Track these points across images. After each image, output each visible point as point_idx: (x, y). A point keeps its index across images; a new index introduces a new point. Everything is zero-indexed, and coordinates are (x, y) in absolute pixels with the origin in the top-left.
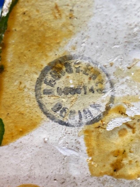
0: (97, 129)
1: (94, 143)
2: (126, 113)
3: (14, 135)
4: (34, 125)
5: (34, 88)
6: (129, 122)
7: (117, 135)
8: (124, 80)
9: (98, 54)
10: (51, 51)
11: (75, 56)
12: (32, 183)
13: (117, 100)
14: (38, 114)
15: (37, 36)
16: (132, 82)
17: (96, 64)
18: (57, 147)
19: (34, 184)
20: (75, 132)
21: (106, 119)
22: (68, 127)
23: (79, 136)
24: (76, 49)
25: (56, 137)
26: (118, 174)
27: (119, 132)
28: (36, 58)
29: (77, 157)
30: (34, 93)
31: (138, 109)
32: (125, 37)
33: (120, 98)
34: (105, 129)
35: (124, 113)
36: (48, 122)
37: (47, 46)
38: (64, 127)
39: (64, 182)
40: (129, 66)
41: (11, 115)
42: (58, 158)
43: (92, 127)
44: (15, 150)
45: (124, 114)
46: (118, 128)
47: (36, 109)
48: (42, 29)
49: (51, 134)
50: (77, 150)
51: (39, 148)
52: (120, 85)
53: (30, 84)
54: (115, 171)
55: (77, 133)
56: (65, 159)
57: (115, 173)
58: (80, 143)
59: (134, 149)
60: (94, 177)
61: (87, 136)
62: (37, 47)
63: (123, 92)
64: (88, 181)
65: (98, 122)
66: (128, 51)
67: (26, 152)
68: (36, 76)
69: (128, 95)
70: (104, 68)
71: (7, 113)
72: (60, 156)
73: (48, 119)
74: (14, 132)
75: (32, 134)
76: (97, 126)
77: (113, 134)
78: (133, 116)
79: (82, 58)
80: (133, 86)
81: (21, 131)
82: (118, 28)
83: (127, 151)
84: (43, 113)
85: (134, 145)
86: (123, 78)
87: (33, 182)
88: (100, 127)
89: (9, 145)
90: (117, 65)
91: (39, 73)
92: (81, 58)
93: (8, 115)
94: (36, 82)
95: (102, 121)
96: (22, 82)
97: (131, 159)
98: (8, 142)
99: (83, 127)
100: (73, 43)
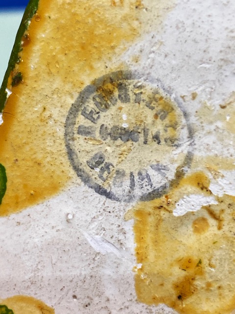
0: (157, 212)
1: (149, 237)
2: (210, 189)
3: (20, 200)
4: (54, 188)
5: (64, 120)
6: (213, 205)
7: (191, 229)
8: (213, 127)
9: (174, 75)
10: (100, 58)
11: (136, 73)
12: (35, 297)
13: (197, 162)
14: (63, 169)
15: (81, 32)
16: (226, 133)
17: (169, 91)
18: (86, 235)
19: (39, 299)
20: (120, 210)
21: (175, 193)
22: (110, 200)
23: (125, 220)
24: (139, 62)
25: (87, 215)
26: (184, 306)
27: (194, 223)
28: (76, 69)
29: (118, 259)
30: (63, 130)
31: (230, 184)
32: (221, 51)
33: (202, 159)
34: (170, 212)
35: (206, 188)
36: (78, 186)
37: (94, 50)
38: (103, 198)
39: (89, 304)
40: (223, 104)
41: (20, 163)
42: (85, 254)
43: (149, 206)
44: (16, 228)
45: (205, 190)
46: (193, 213)
47: (63, 159)
48: (90, 20)
49: (79, 208)
50: (119, 246)
51: (57, 231)
52: (205, 135)
53: (59, 113)
54: (180, 297)
55: (122, 214)
56: (96, 259)
57: (179, 302)
58: (125, 233)
59: (218, 262)
60: (141, 304)
61: (140, 221)
62: (80, 49)
63: (207, 149)
64: (130, 309)
65: (160, 197)
66: (223, 77)
67: (34, 235)
68: (71, 101)
69: (216, 155)
70: (181, 100)
71: (15, 159)
72: (89, 252)
73: (79, 180)
74: (21, 194)
75: (49, 204)
76: (158, 205)
77: (182, 224)
78: (220, 195)
79: (147, 79)
80: (227, 141)
81: (32, 194)
82: (211, 33)
83: (205, 262)
84: (72, 167)
85: (218, 253)
86: (211, 123)
87: (36, 294)
88: (162, 207)
89: (9, 216)
90: (202, 99)
91: (76, 95)
92: (144, 77)
93: (17, 162)
94: (68, 110)
95: (166, 197)
96: (47, 107)
97: (210, 280)
98: (7, 211)
99: (134, 203)
100: (135, 50)
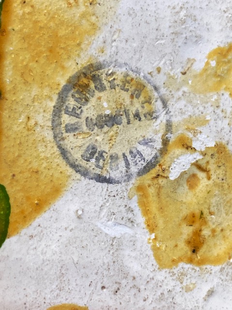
0: (156, 181)
1: (154, 207)
2: (193, 146)
3: (26, 213)
4: (56, 191)
5: (50, 124)
6: (199, 160)
7: (186, 187)
8: (180, 93)
9: (137, 56)
10: (69, 57)
11: (105, 63)
12: (66, 302)
13: (176, 127)
14: (61, 170)
15: (46, 37)
16: (192, 95)
17: (137, 72)
18: (99, 225)
19: (70, 303)
20: (123, 191)
21: (166, 160)
22: (111, 185)
23: (130, 198)
24: (105, 52)
25: (95, 206)
26: (199, 258)
27: (188, 181)
28: (49, 72)
29: (133, 236)
30: (51, 133)
31: (208, 137)
32: (170, 27)
33: (180, 123)
34: (167, 177)
35: (190, 147)
36: (78, 181)
37: (62, 51)
38: (105, 184)
39: (118, 289)
40: (183, 71)
41: (18, 177)
42: (103, 243)
43: (147, 178)
44: (31, 242)
45: (190, 149)
46: (185, 173)
47: (58, 160)
48: (52, 24)
49: (85, 202)
50: (130, 225)
51: (71, 231)
52: (176, 102)
53: (43, 118)
54: (194, 251)
55: (125, 194)
56: (114, 244)
57: (194, 256)
58: (132, 211)
59: (215, 208)
60: (164, 270)
61: (142, 196)
62: (48, 53)
63: (181, 113)
64: (155, 280)
65: (154, 167)
66: (177, 48)
67: (50, 243)
68: (52, 104)
69: (190, 116)
70: (149, 76)
71: (11, 174)
72: (105, 240)
73: (78, 176)
74: (26, 208)
75: (55, 207)
76: (154, 175)
77: (179, 185)
78: (203, 149)
79: (116, 65)
80: (194, 101)
81: (37, 204)
82: (157, 14)
83: (206, 212)
84: (68, 166)
85: (214, 201)
86: (178, 89)
87: (67, 299)
88: (159, 175)
89: (20, 233)
90: (166, 71)
91: (55, 97)
92: (113, 65)
93: (15, 177)
94: (51, 113)
95: (160, 165)
96: (30, 116)
97: (214, 227)
98: (17, 228)
99: (133, 181)
100: (99, 43)
